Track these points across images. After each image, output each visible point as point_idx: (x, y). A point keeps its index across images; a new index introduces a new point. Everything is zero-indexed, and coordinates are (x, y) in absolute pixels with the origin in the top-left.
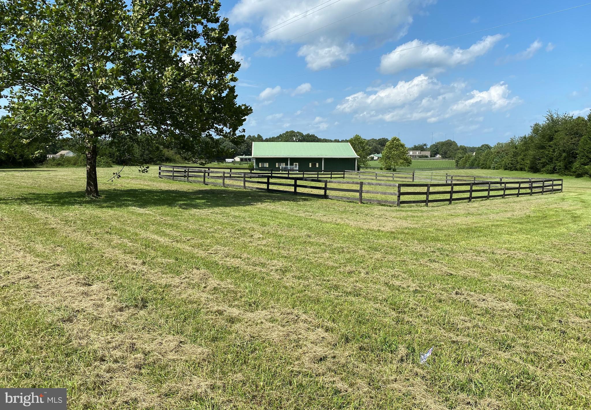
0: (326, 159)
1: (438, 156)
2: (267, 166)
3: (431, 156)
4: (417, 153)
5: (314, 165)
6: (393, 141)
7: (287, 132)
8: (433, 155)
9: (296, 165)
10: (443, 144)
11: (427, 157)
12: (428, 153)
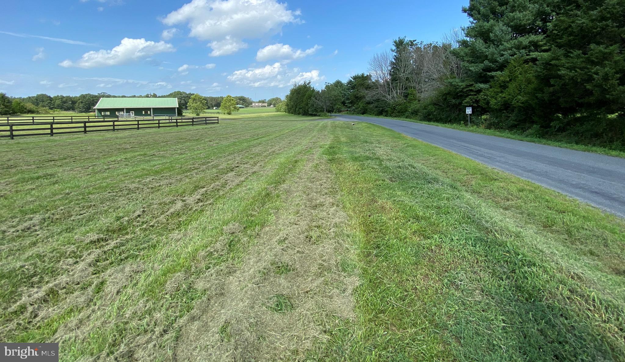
0: (153, 108)
1: (272, 106)
2: (109, 114)
3: (268, 106)
4: (260, 104)
5: (146, 113)
6: (227, 97)
7: (175, 92)
8: (270, 105)
9: (132, 113)
10: (273, 99)
11: (265, 106)
12: (266, 104)
